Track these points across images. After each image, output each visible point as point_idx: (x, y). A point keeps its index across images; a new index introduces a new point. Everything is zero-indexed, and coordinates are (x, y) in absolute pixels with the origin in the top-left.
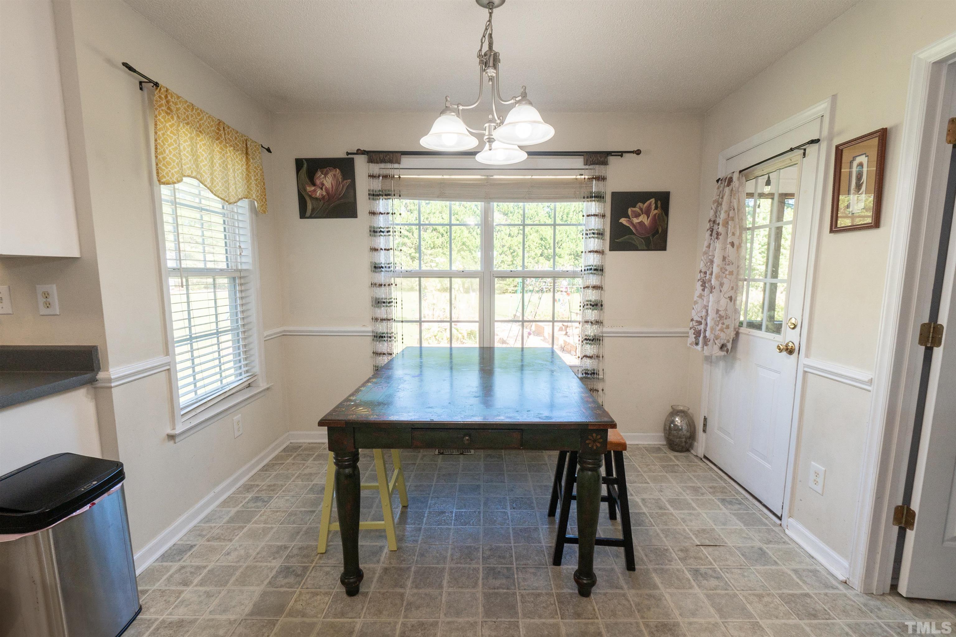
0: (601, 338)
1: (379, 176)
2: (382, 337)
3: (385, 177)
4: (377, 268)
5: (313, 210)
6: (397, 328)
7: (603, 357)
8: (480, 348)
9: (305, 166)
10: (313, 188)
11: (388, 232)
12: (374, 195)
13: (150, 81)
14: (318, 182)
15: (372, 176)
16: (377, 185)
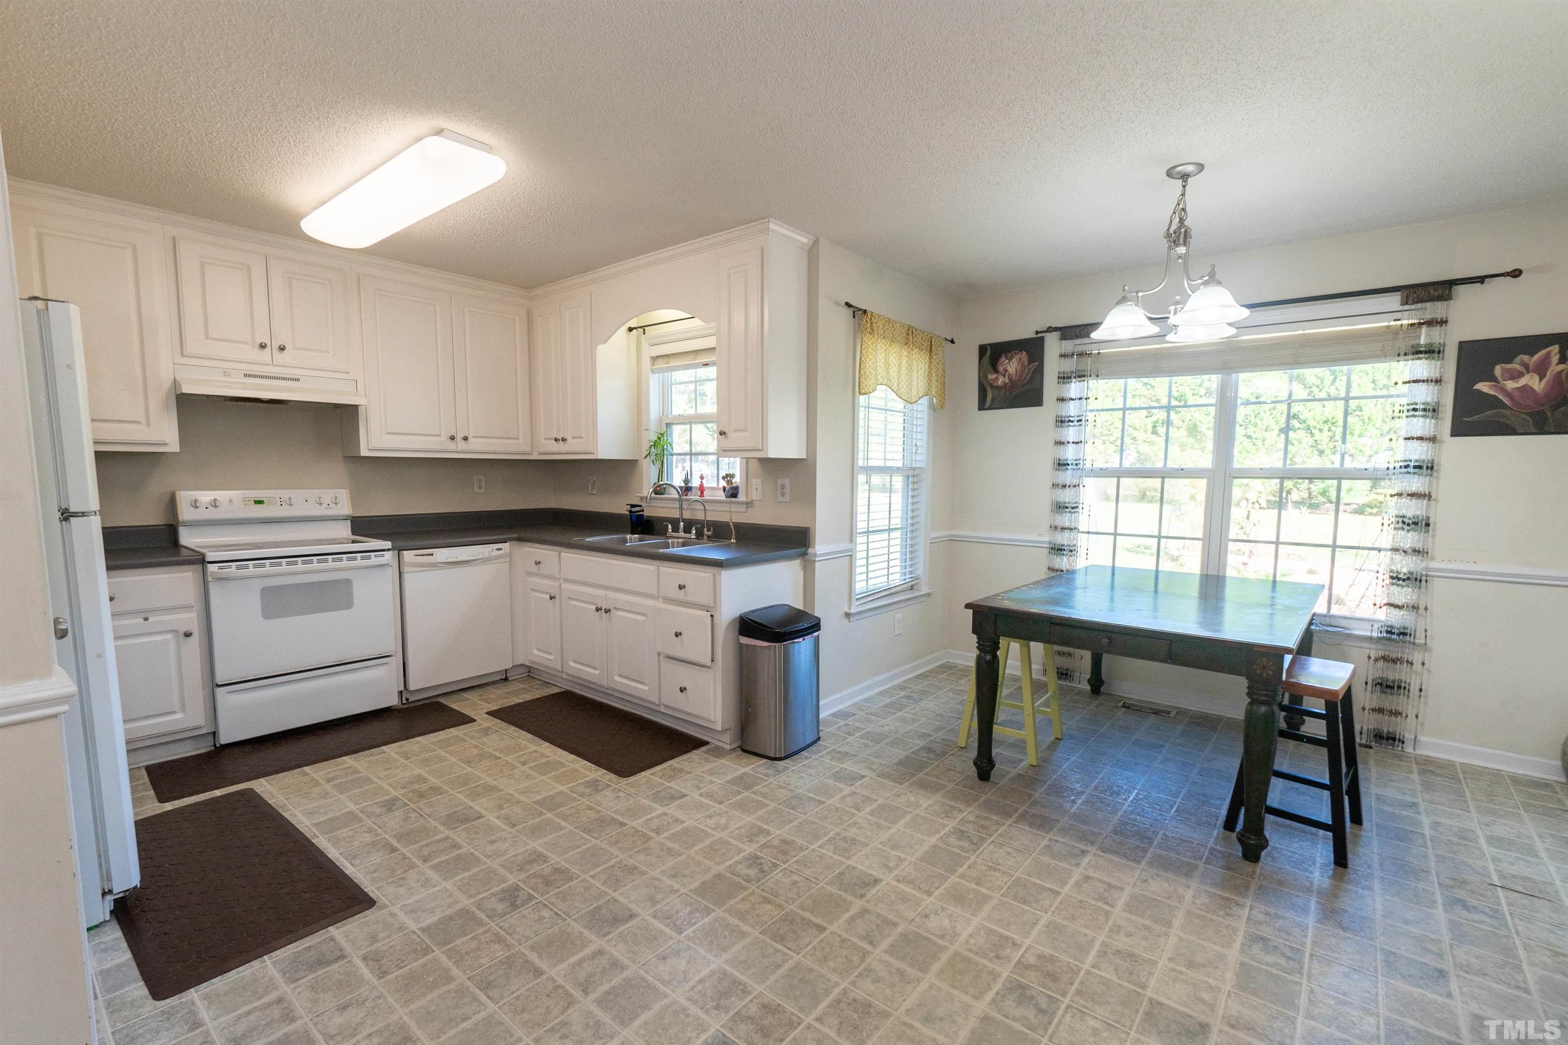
0: (1424, 578)
1: (1073, 355)
2: (1061, 550)
3: (1081, 355)
4: (1061, 465)
5: (993, 400)
6: (1082, 541)
7: (1426, 609)
8: (1202, 575)
9: (989, 352)
10: (995, 376)
11: (1080, 420)
12: (1064, 378)
13: (859, 310)
14: (1001, 369)
15: (1063, 356)
16: (1069, 365)
